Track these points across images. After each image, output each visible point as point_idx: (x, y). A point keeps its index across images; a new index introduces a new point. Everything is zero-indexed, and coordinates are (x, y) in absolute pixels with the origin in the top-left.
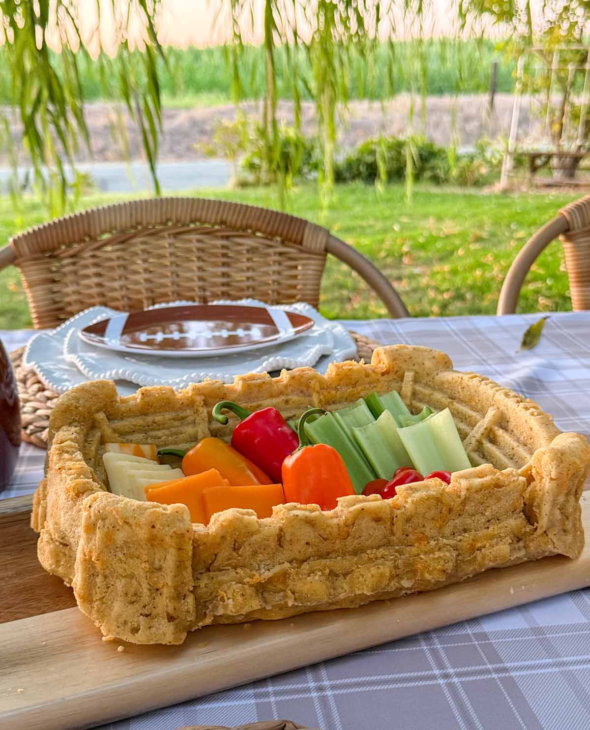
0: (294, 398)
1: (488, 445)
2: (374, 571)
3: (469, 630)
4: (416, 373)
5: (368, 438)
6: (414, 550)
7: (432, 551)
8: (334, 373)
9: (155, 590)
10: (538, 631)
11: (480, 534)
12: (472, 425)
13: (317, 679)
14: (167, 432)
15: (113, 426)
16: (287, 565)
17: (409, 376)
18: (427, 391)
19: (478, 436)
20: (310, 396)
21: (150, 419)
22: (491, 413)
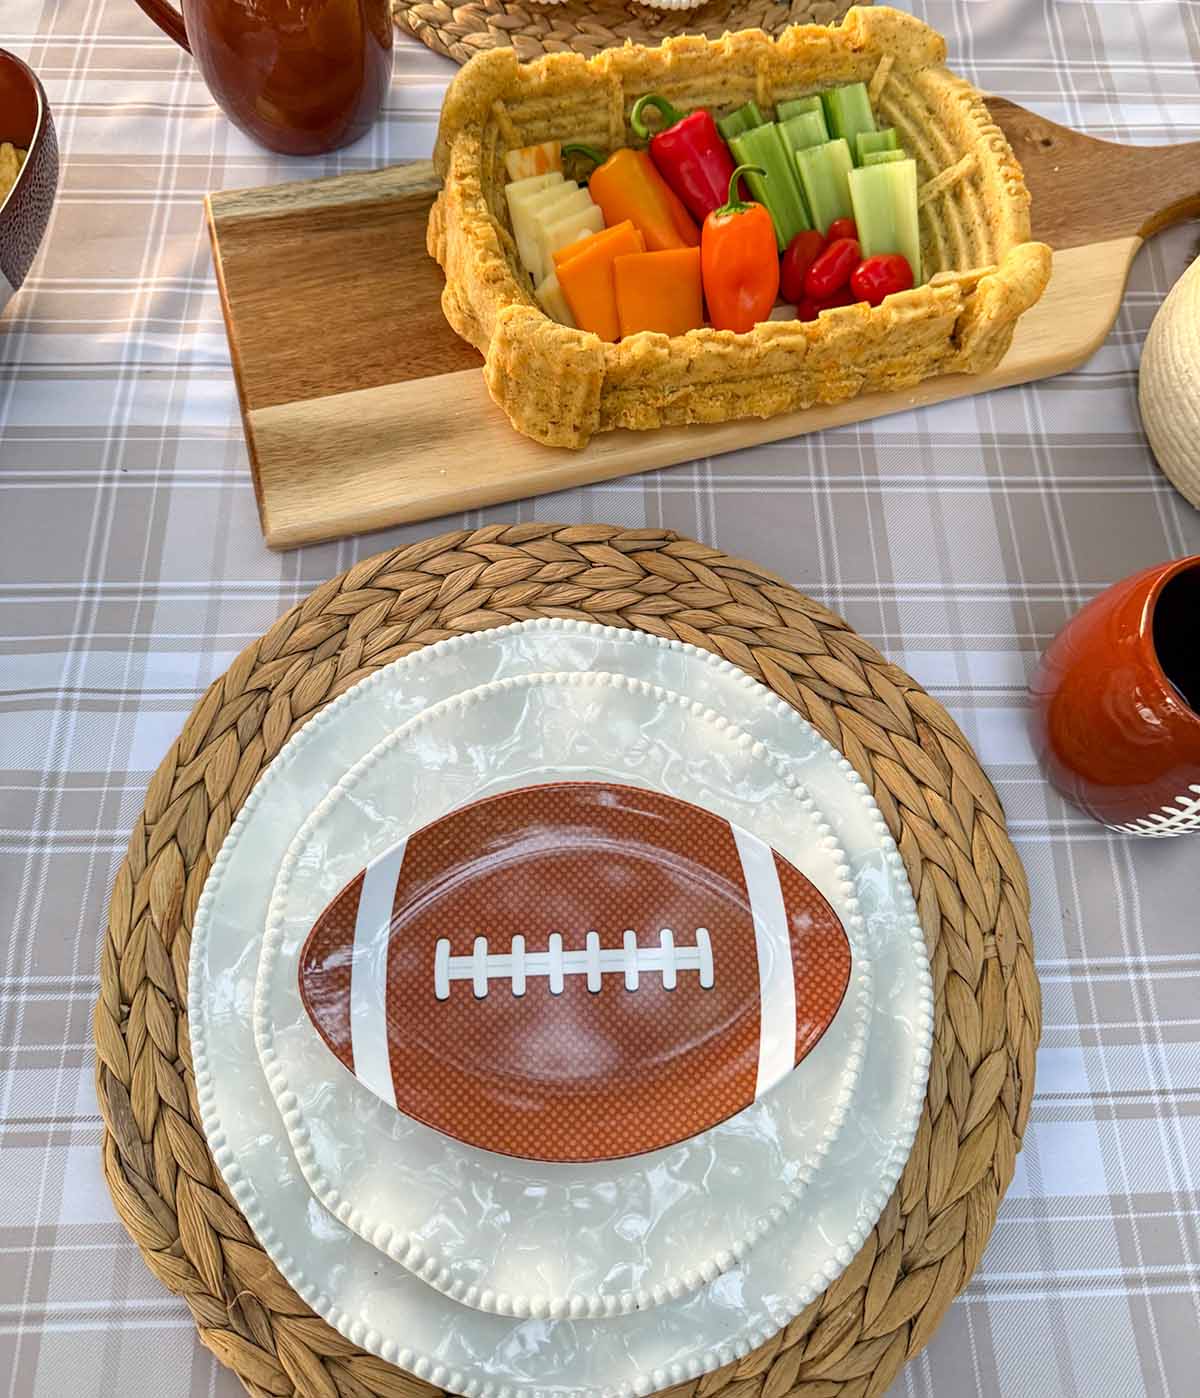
0: (734, 78)
1: (949, 203)
2: (776, 397)
3: (858, 430)
4: (897, 57)
5: (812, 166)
6: (822, 377)
7: (840, 379)
8: (792, 45)
9: (564, 406)
10: (925, 438)
11: (895, 360)
12: (944, 165)
13: (702, 473)
14: (573, 119)
15: (514, 114)
16: (691, 388)
17: (886, 62)
18: (904, 90)
19: (942, 187)
20: (754, 76)
21: (554, 103)
22: (966, 163)
